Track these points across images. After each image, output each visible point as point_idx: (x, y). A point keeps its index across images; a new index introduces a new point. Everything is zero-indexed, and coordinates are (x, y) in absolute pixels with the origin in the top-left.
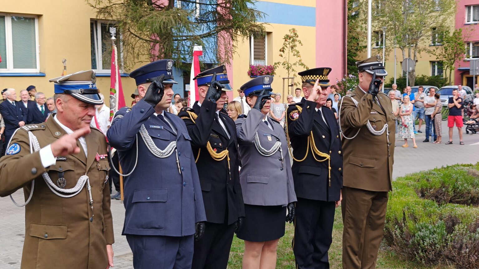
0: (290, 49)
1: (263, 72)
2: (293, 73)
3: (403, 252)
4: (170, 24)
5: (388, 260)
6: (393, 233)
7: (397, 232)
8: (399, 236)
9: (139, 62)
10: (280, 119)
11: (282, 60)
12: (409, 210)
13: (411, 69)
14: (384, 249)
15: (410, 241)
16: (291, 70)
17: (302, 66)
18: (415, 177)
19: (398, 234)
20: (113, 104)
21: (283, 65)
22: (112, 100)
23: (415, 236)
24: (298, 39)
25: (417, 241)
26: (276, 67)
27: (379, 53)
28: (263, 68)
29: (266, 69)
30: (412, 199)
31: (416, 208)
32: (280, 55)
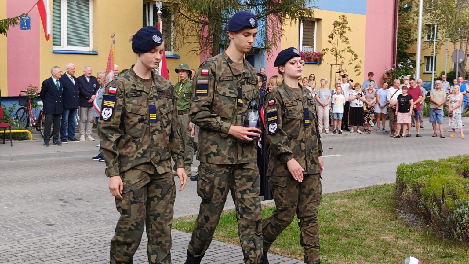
0: (339, 35)
1: (311, 59)
2: (341, 59)
3: (441, 230)
4: (219, 4)
5: (425, 237)
6: (431, 210)
7: (435, 209)
8: (437, 213)
9: (188, 43)
10: (326, 104)
11: (330, 46)
12: (448, 188)
13: (461, 60)
14: (421, 227)
15: (448, 218)
16: (339, 57)
17: (351, 53)
18: (458, 159)
19: (436, 211)
21: (331, 51)
23: (453, 213)
24: (347, 26)
25: (456, 219)
26: (324, 53)
27: (430, 46)
28: (311, 55)
29: (315, 56)
30: (452, 177)
31: (456, 186)
32: (328, 42)
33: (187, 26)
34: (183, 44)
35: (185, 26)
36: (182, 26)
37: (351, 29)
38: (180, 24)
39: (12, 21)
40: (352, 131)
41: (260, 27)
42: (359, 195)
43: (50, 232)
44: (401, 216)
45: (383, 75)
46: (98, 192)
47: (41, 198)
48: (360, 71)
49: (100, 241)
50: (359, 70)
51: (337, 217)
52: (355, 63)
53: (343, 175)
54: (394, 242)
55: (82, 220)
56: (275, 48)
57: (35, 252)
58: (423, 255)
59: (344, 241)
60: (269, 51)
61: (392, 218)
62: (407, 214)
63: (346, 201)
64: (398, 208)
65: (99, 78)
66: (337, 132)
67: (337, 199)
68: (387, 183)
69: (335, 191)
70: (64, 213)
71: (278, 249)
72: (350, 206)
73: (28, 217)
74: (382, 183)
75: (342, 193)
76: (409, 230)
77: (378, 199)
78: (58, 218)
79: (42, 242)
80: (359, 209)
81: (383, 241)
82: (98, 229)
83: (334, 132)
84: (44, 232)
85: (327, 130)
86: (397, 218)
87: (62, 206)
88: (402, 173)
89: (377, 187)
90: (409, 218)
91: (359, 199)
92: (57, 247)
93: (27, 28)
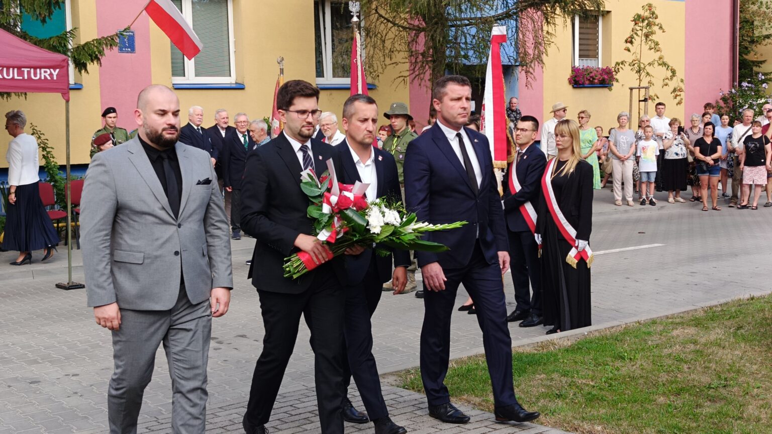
0: (644, 38)
1: (595, 79)
2: (648, 78)
10: (627, 156)
11: (629, 57)
17: (664, 67)
26: (618, 69)
28: (596, 72)
29: (600, 74)
32: (625, 49)
33: (391, 35)
34: (384, 66)
35: (386, 35)
36: (382, 36)
37: (663, 27)
38: (379, 33)
39: (109, 40)
40: (671, 199)
41: (513, 31)
42: (713, 320)
48: (681, 97)
50: (680, 95)
51: (686, 363)
52: (673, 84)
53: (675, 281)
56: (540, 66)
59: (708, 409)
60: (529, 72)
63: (691, 331)
66: (648, 202)
67: (677, 329)
68: (757, 294)
69: (669, 313)
71: (599, 428)
72: (703, 340)
74: (747, 296)
75: (682, 315)
77: (747, 326)
80: (719, 345)
83: (643, 203)
85: (630, 199)
87: (216, 350)
89: (739, 303)
91: (714, 328)
93: (129, 49)
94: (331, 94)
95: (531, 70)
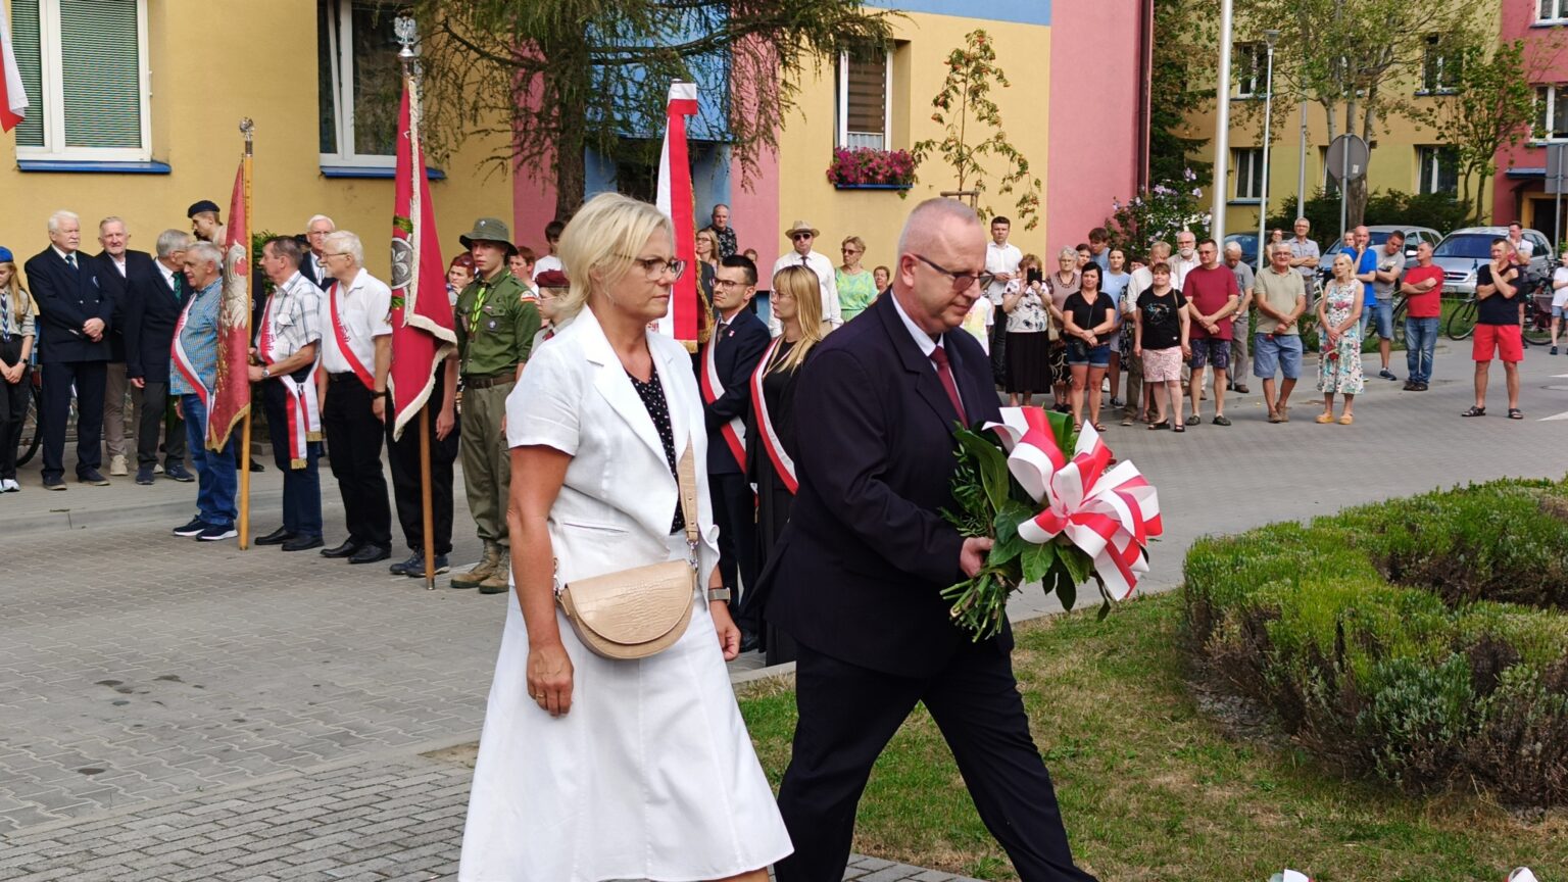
0: (968, 98)
1: (878, 174)
2: (976, 176)
3: (1336, 751)
4: (585, 10)
5: (1288, 774)
6: (1305, 692)
7: (1316, 689)
8: (1323, 701)
9: (479, 132)
11: (939, 134)
12: (1356, 621)
13: (1356, 169)
14: (1272, 742)
15: (1359, 717)
16: (967, 167)
17: (1006, 155)
18: (1372, 517)
19: (1320, 695)
20: (404, 267)
21: (942, 149)
22: (401, 256)
23: (1373, 702)
24: (994, 65)
25: (1382, 719)
26: (919, 156)
27: (1251, 115)
28: (878, 159)
29: (888, 164)
30: (1365, 585)
31: (1380, 615)
32: (933, 118)
33: (474, 76)
34: (460, 137)
35: (465, 75)
36: (457, 77)
37: (1005, 77)
38: (451, 69)
41: (716, 78)
42: (1066, 638)
43: (92, 796)
44: (1206, 703)
45: (1108, 222)
46: (226, 652)
47: (40, 680)
48: (1036, 214)
49: (275, 825)
50: (1033, 211)
52: (1022, 188)
54: (1193, 795)
55: (193, 753)
56: (769, 149)
57: (70, 870)
58: (1286, 835)
60: (748, 159)
61: (1177, 714)
62: (1223, 698)
63: (1027, 656)
64: (1193, 680)
65: (190, 264)
68: (1150, 590)
70: (126, 729)
72: (1045, 674)
73: (11, 748)
76: (1236, 751)
77: (1126, 648)
78: (112, 746)
79: (84, 837)
80: (1072, 683)
81: (1160, 791)
82: (256, 781)
84: (73, 797)
86: (1193, 711)
87: (117, 704)
88: (1204, 569)
89: (1120, 608)
90: (1228, 710)
91: (1067, 652)
92: (139, 851)
94: (351, 188)
95: (752, 156)
